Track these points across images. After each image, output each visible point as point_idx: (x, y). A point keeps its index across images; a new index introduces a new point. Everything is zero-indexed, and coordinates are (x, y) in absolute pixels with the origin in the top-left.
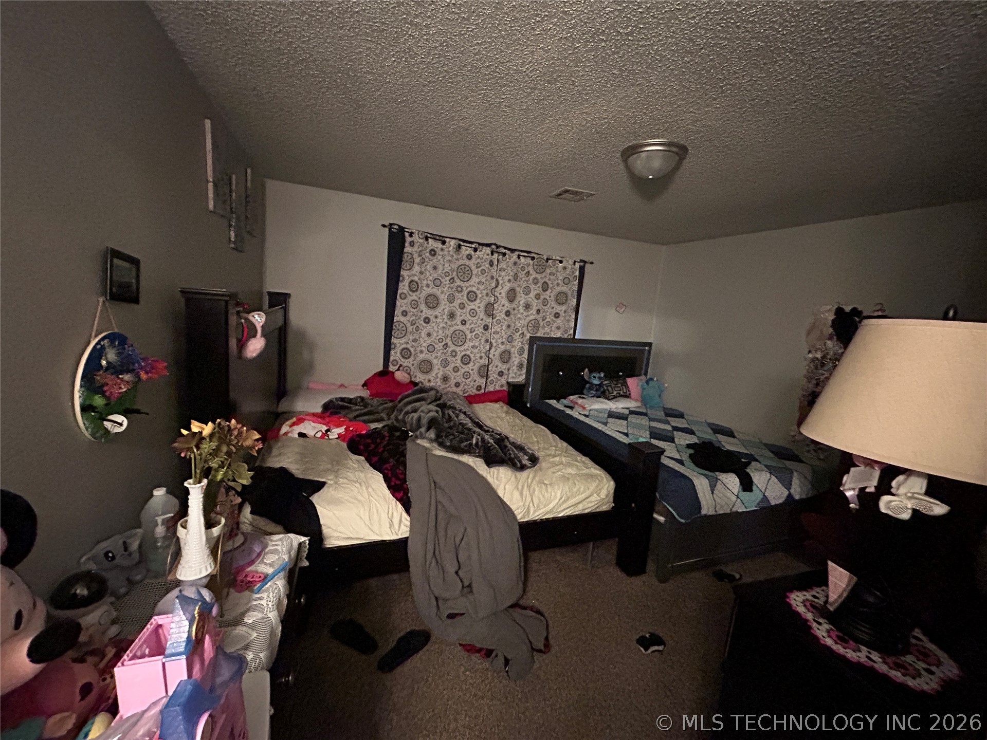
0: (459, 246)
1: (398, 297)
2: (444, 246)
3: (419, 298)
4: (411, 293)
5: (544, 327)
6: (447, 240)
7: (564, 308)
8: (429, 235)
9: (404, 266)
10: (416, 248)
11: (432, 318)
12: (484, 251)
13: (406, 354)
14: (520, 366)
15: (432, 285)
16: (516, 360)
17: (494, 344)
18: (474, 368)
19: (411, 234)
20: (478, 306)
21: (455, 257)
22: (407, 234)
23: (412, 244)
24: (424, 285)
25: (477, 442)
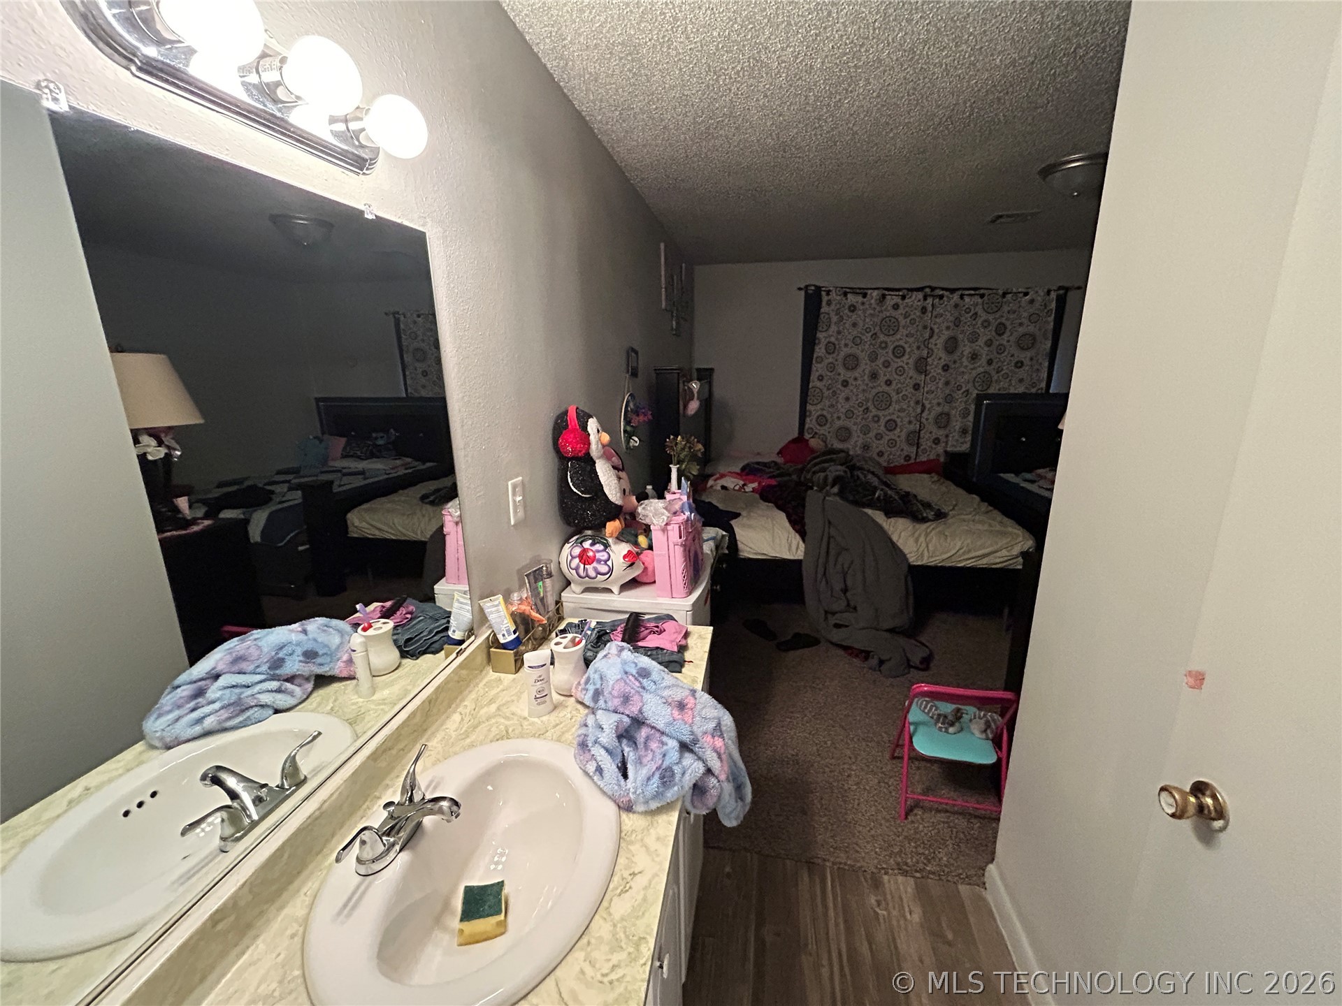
0: (884, 296)
1: (814, 362)
2: (865, 300)
3: (836, 360)
4: (827, 356)
5: (998, 381)
6: (869, 292)
7: (1028, 354)
8: (848, 290)
9: (820, 329)
10: (833, 307)
11: (851, 381)
12: (914, 297)
13: (822, 420)
14: (964, 431)
15: (851, 344)
16: (957, 424)
17: (928, 406)
18: (900, 434)
19: (828, 293)
20: (908, 361)
21: (878, 308)
22: (823, 293)
23: (829, 303)
24: (842, 346)
25: (879, 497)
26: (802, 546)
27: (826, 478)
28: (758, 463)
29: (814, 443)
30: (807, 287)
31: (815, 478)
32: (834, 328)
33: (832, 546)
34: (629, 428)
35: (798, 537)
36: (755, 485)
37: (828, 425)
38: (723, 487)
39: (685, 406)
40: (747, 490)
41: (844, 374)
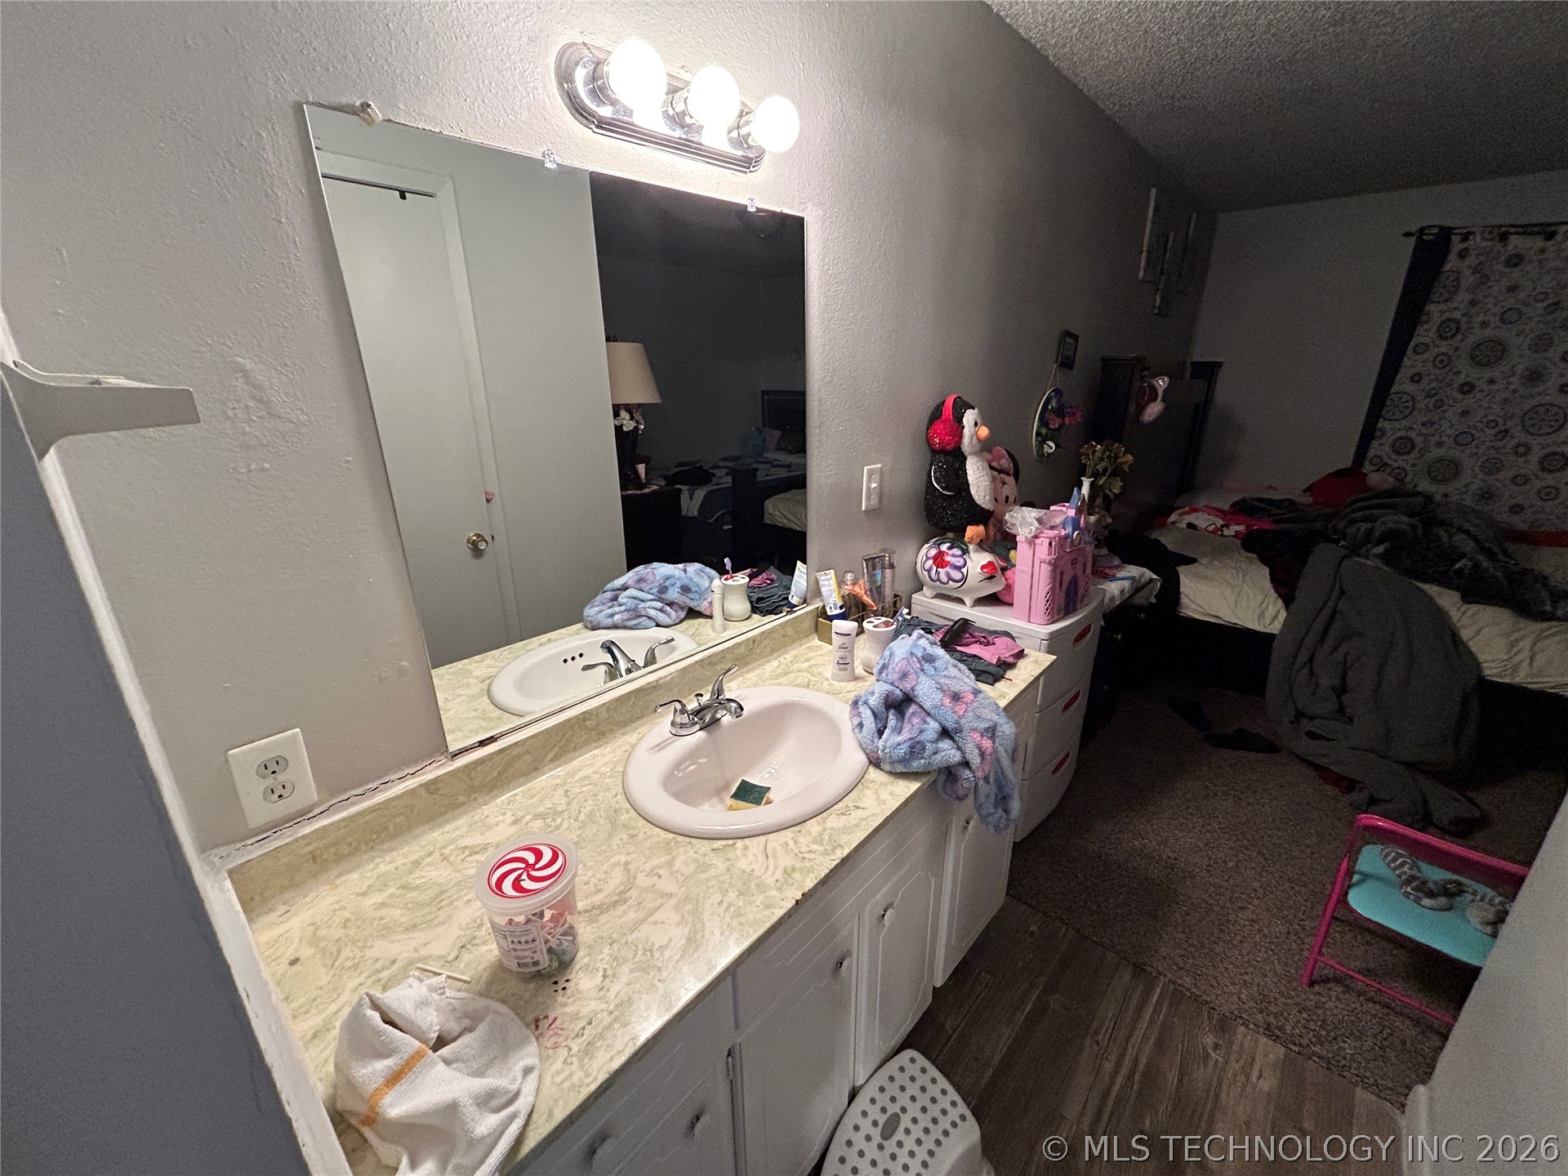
1: (1409, 351)
2: (1550, 243)
3: (1457, 350)
4: (1439, 342)
6: (1562, 228)
8: (1512, 229)
9: (1435, 297)
10: (1470, 260)
11: (1481, 384)
13: (1404, 445)
15: (1496, 322)
19: (1466, 237)
22: (1455, 239)
23: (1464, 254)
24: (1476, 325)
25: (1461, 569)
26: (1283, 614)
27: (1371, 531)
28: (1260, 500)
29: (1375, 479)
30: (1422, 230)
31: (1351, 530)
32: (1463, 296)
33: (1337, 625)
34: (1044, 431)
35: (1280, 603)
36: (1241, 528)
37: (1415, 454)
38: (1191, 526)
39: (1141, 409)
40: (1225, 533)
41: (1468, 372)
